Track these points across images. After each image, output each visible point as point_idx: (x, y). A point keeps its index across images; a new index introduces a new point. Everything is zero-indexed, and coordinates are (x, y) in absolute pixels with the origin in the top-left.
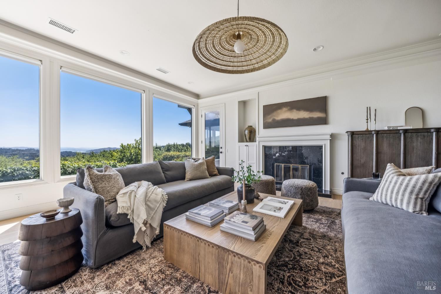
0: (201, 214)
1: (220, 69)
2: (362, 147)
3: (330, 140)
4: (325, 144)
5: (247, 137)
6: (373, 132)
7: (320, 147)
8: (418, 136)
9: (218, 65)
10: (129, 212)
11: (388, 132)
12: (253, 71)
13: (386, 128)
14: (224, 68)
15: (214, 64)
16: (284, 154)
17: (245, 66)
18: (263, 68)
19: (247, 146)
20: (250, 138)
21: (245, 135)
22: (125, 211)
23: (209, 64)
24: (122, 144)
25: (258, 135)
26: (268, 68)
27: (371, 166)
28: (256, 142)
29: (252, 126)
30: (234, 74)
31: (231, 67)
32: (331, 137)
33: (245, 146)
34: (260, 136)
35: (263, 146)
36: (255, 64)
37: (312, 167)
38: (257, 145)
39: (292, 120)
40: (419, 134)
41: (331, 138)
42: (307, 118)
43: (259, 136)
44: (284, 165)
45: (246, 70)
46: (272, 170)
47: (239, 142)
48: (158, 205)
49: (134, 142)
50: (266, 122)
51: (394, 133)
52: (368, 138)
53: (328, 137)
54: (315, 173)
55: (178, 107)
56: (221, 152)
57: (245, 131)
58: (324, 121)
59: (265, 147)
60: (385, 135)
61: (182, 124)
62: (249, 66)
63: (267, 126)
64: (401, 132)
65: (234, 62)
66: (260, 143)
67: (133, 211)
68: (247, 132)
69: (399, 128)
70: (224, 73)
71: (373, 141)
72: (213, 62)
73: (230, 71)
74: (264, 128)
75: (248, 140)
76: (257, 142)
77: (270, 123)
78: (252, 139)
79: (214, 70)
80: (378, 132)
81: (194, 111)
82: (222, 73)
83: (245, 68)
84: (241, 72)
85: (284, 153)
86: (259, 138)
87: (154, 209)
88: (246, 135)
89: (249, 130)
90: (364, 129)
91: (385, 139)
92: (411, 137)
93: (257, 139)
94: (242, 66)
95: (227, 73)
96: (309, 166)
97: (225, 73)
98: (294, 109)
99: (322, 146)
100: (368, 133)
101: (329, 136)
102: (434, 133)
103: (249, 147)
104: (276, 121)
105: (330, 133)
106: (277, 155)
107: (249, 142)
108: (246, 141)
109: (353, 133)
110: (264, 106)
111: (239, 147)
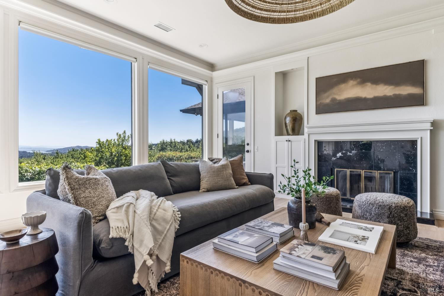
0: (239, 243)
1: (259, 17)
3: (431, 130)
4: (421, 138)
7: (413, 143)
9: (256, 11)
10: (127, 236)
12: (312, 18)
14: (264, 14)
15: (251, 9)
16: (351, 154)
17: (300, 10)
18: (330, 12)
19: (289, 141)
20: (293, 130)
21: (286, 124)
22: (121, 234)
23: (243, 8)
24: (99, 140)
25: (308, 124)
26: (338, 11)
28: (303, 134)
29: (296, 111)
30: (280, 23)
31: (277, 12)
32: (432, 126)
33: (287, 141)
34: (310, 125)
35: (315, 141)
36: (316, 6)
37: (398, 174)
38: (305, 139)
39: (365, 99)
41: (432, 128)
42: (390, 96)
43: (308, 126)
44: (351, 171)
45: (301, 17)
47: (276, 135)
48: (168, 227)
49: (116, 138)
50: (321, 103)
53: (428, 126)
54: (404, 185)
55: (183, 83)
56: (248, 151)
57: (285, 118)
58: (419, 100)
59: (318, 142)
61: (185, 111)
62: (307, 9)
63: (321, 109)
65: (282, 4)
66: (310, 136)
67: (133, 235)
68: (288, 120)
70: (265, 22)
72: (249, 5)
73: (275, 18)
74: (316, 114)
75: (290, 131)
76: (306, 136)
77: (327, 105)
78: (296, 131)
79: (251, 19)
81: (206, 89)
82: (263, 22)
83: (299, 14)
84: (292, 20)
85: (351, 152)
86: (309, 128)
87: (163, 233)
88: (288, 125)
89: (291, 116)
93: (306, 130)
94: (295, 11)
95: (269, 23)
96: (393, 173)
97: (267, 22)
98: (368, 82)
99: (416, 141)
101: (429, 124)
103: (292, 142)
104: (338, 102)
105: (432, 120)
106: (338, 155)
107: (293, 135)
108: (288, 133)
110: (317, 79)
111: (276, 142)
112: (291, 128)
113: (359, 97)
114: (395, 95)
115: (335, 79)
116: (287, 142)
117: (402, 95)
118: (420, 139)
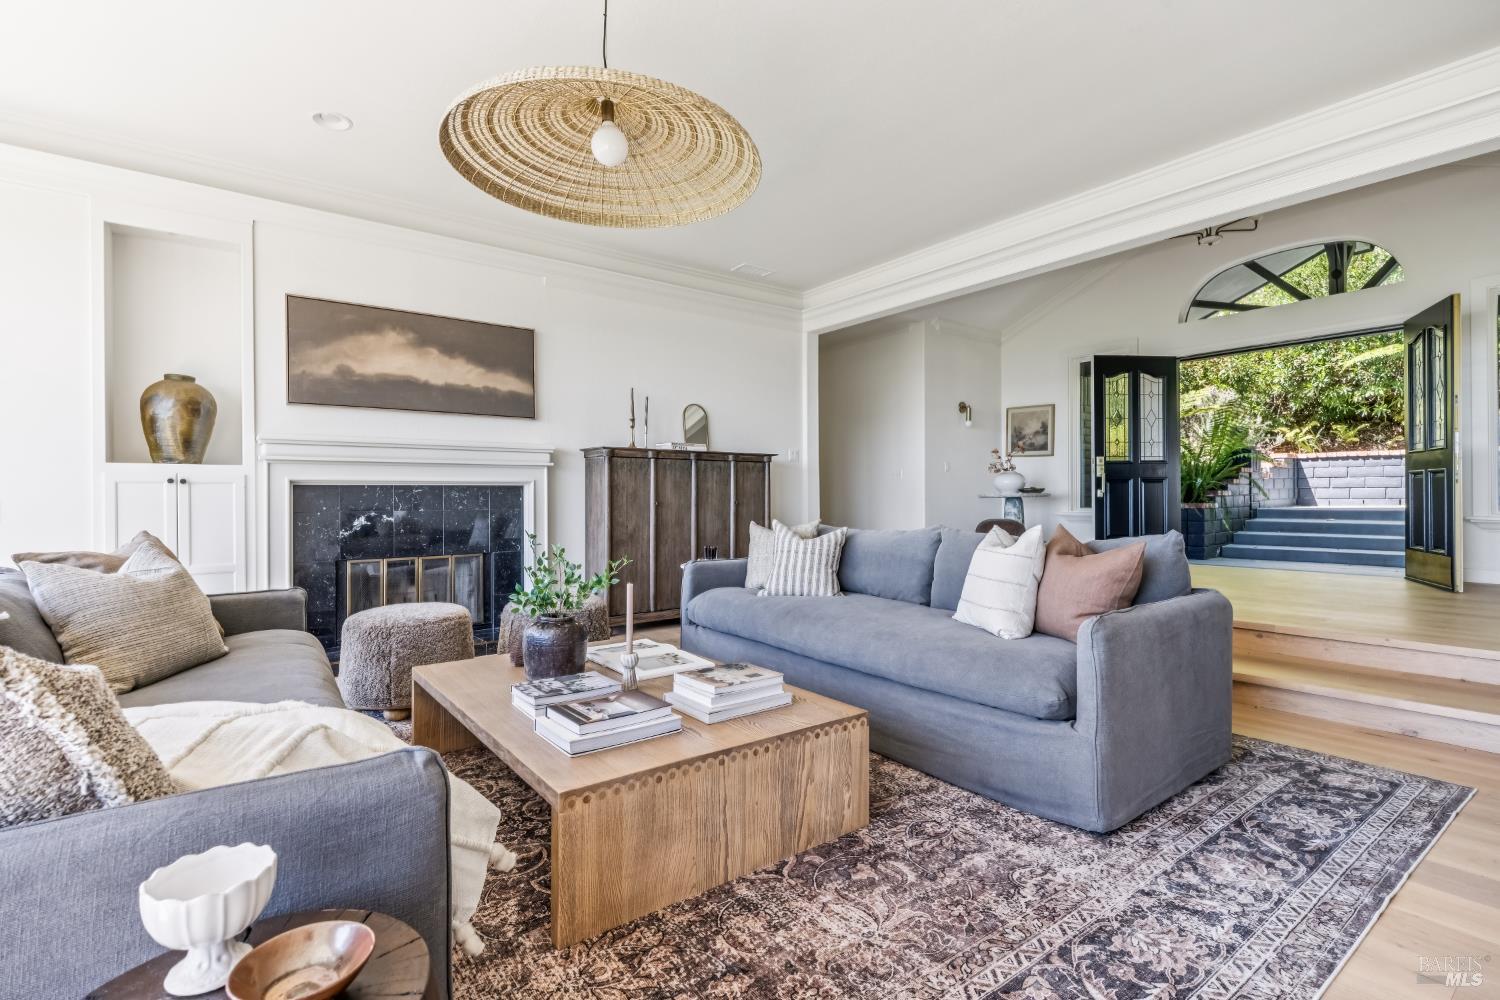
2: (630, 490)
3: (549, 468)
4: (535, 482)
5: (168, 436)
6: (647, 455)
7: (517, 492)
8: (713, 469)
11: (673, 456)
13: (670, 447)
16: (392, 519)
19: (183, 481)
20: (187, 444)
25: (258, 431)
27: (645, 537)
29: (192, 380)
32: (551, 461)
33: (171, 481)
34: (267, 434)
35: (293, 484)
39: (426, 387)
40: (715, 463)
41: (551, 464)
42: (478, 389)
44: (390, 565)
46: (332, 589)
47: (108, 460)
51: (679, 457)
52: (641, 468)
53: (545, 460)
54: (503, 579)
58: (524, 408)
59: (299, 488)
60: (669, 461)
63: (305, 392)
64: (692, 456)
66: (274, 467)
69: (688, 448)
71: (650, 475)
74: (292, 402)
75: (173, 449)
76: (251, 466)
77: (323, 381)
80: (657, 455)
85: (390, 514)
86: (270, 442)
90: (627, 446)
91: (668, 473)
92: (705, 470)
93: (249, 449)
96: (480, 557)
98: (433, 347)
99: (523, 487)
100: (638, 454)
101: (548, 457)
102: (732, 464)
104: (356, 378)
105: (550, 448)
106: (356, 523)
107: (186, 461)
108: (157, 453)
109: (613, 453)
110: (290, 298)
111: (117, 484)
113: (412, 378)
114: (486, 388)
115: (348, 317)
116: (173, 485)
117: (500, 391)
118: (532, 484)
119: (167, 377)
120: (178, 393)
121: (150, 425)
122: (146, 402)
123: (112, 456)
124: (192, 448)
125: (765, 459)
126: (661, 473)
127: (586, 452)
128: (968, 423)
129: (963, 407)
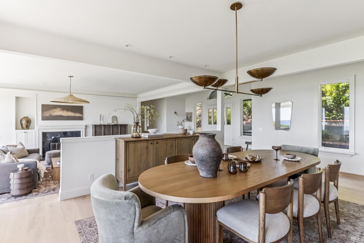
4: (82, 130)
6: (103, 126)
11: (107, 126)
13: (107, 124)
19: (26, 132)
25: (37, 125)
28: (34, 129)
29: (27, 117)
33: (24, 132)
34: (39, 125)
35: (42, 132)
38: (35, 132)
39: (64, 116)
40: (116, 126)
42: (73, 116)
46: (48, 148)
51: (109, 126)
53: (84, 127)
58: (81, 119)
59: (44, 133)
63: (44, 118)
64: (111, 126)
66: (39, 130)
69: (111, 124)
71: (102, 129)
74: (42, 120)
76: (36, 129)
77: (47, 117)
80: (104, 125)
85: (58, 136)
90: (99, 124)
92: (114, 128)
98: (65, 110)
99: (80, 131)
100: (100, 126)
101: (84, 126)
102: (119, 126)
103: (28, 133)
104: (52, 116)
105: (85, 125)
106: (52, 138)
107: (27, 129)
108: (23, 128)
109: (95, 126)
110: (42, 105)
111: (17, 133)
112: (26, 126)
117: (76, 116)
119: (24, 117)
120: (26, 120)
121: (22, 124)
122: (21, 121)
123: (16, 129)
124: (28, 127)
125: (126, 125)
126: (105, 128)
127: (92, 125)
128: (176, 116)
129: (175, 113)
